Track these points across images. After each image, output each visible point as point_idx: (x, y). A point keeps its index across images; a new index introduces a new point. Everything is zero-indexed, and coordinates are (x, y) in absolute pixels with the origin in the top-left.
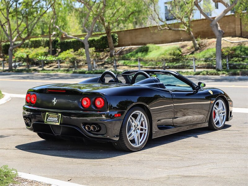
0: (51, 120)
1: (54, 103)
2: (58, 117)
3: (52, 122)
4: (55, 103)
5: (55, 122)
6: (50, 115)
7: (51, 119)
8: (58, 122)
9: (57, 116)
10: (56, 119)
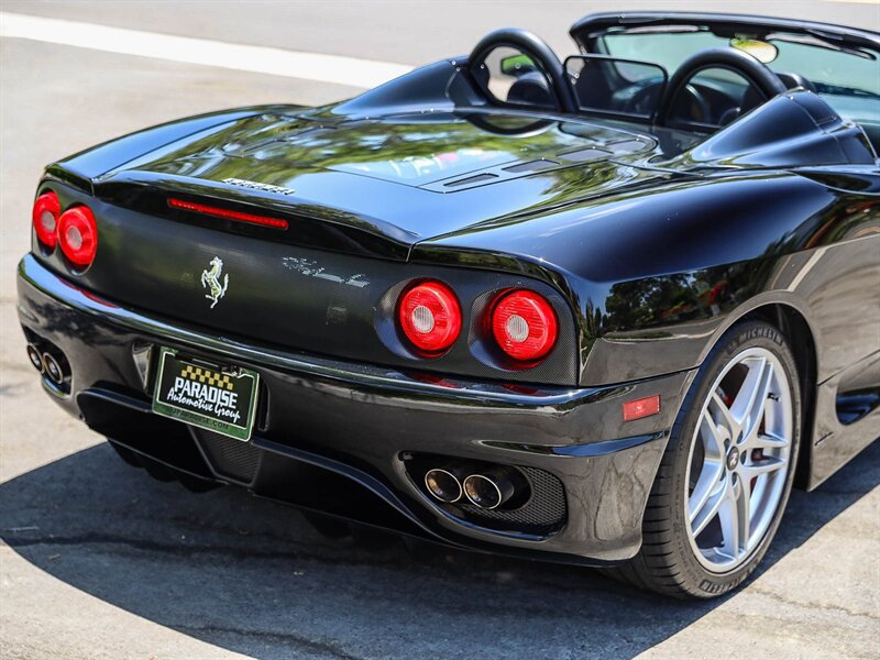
0: (194, 399)
2: (242, 388)
4: (219, 291)
5: (223, 418)
7: (194, 389)
8: (243, 423)
9: (232, 380)
10: (230, 401)
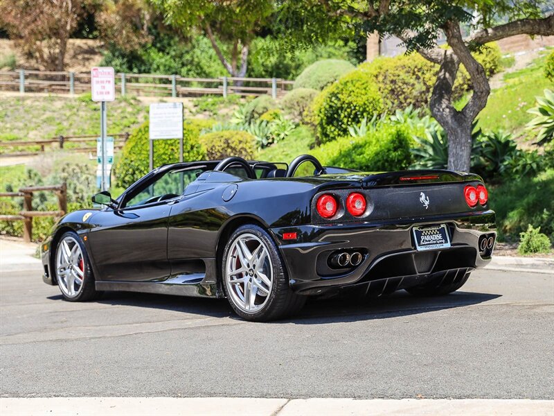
0: (429, 241)
1: (424, 204)
2: (442, 232)
3: (433, 244)
4: (427, 203)
5: (440, 243)
6: (422, 232)
7: (428, 238)
8: (446, 242)
9: (438, 230)
10: (440, 237)
